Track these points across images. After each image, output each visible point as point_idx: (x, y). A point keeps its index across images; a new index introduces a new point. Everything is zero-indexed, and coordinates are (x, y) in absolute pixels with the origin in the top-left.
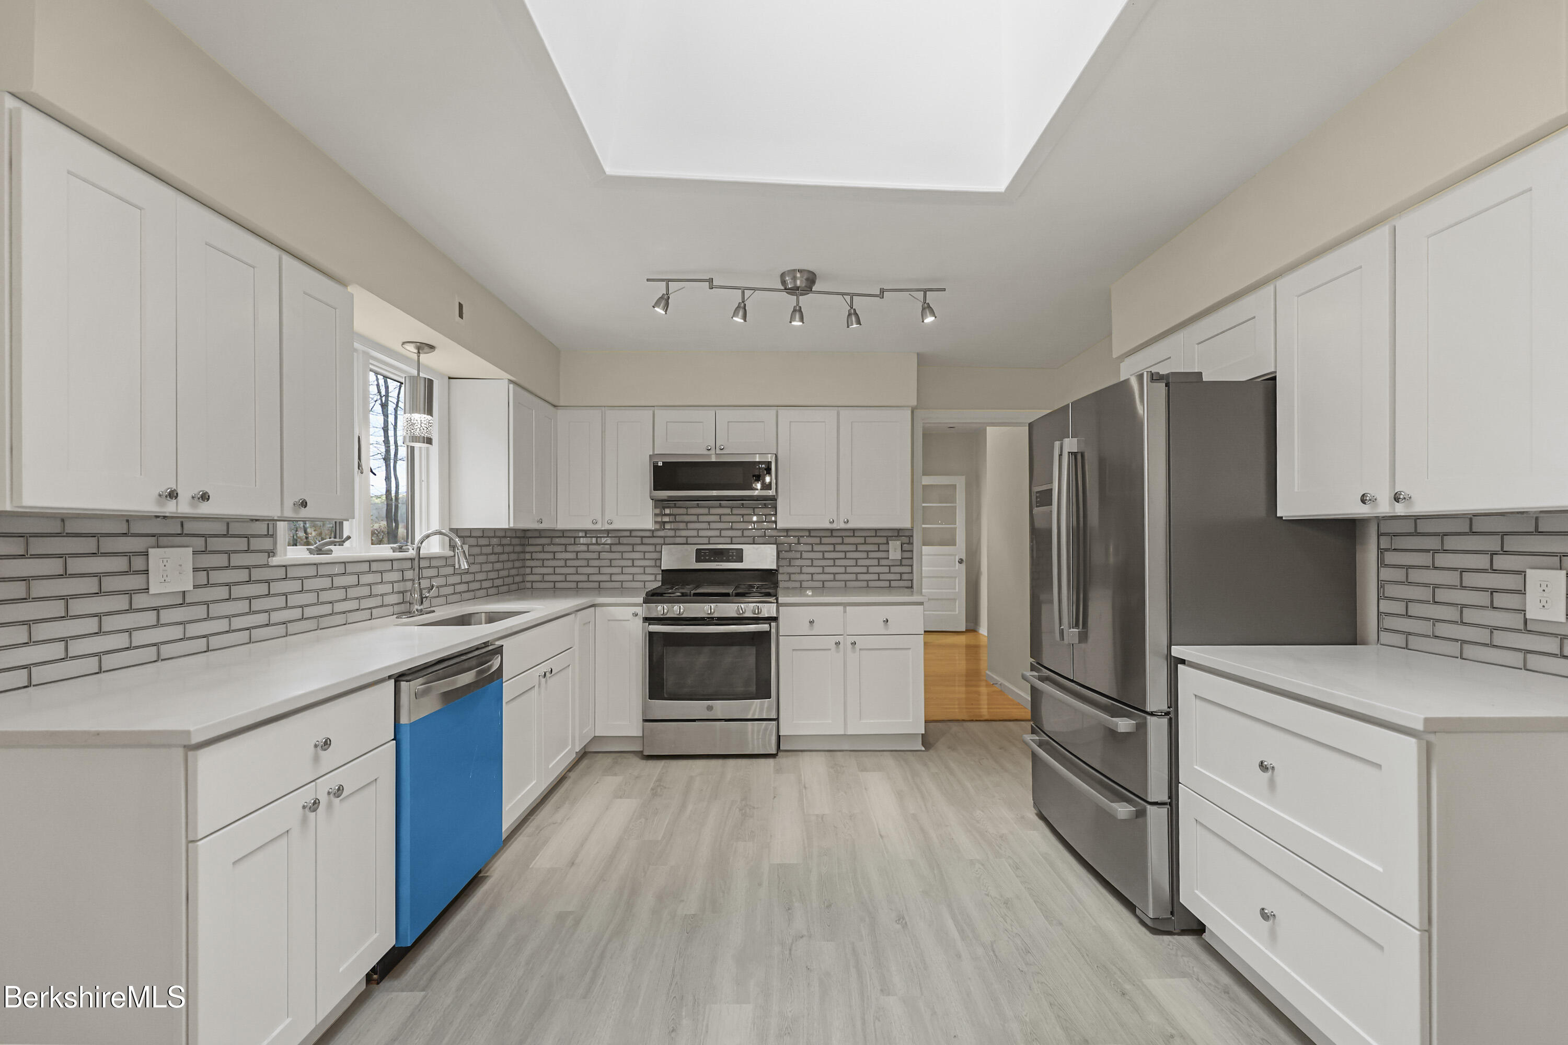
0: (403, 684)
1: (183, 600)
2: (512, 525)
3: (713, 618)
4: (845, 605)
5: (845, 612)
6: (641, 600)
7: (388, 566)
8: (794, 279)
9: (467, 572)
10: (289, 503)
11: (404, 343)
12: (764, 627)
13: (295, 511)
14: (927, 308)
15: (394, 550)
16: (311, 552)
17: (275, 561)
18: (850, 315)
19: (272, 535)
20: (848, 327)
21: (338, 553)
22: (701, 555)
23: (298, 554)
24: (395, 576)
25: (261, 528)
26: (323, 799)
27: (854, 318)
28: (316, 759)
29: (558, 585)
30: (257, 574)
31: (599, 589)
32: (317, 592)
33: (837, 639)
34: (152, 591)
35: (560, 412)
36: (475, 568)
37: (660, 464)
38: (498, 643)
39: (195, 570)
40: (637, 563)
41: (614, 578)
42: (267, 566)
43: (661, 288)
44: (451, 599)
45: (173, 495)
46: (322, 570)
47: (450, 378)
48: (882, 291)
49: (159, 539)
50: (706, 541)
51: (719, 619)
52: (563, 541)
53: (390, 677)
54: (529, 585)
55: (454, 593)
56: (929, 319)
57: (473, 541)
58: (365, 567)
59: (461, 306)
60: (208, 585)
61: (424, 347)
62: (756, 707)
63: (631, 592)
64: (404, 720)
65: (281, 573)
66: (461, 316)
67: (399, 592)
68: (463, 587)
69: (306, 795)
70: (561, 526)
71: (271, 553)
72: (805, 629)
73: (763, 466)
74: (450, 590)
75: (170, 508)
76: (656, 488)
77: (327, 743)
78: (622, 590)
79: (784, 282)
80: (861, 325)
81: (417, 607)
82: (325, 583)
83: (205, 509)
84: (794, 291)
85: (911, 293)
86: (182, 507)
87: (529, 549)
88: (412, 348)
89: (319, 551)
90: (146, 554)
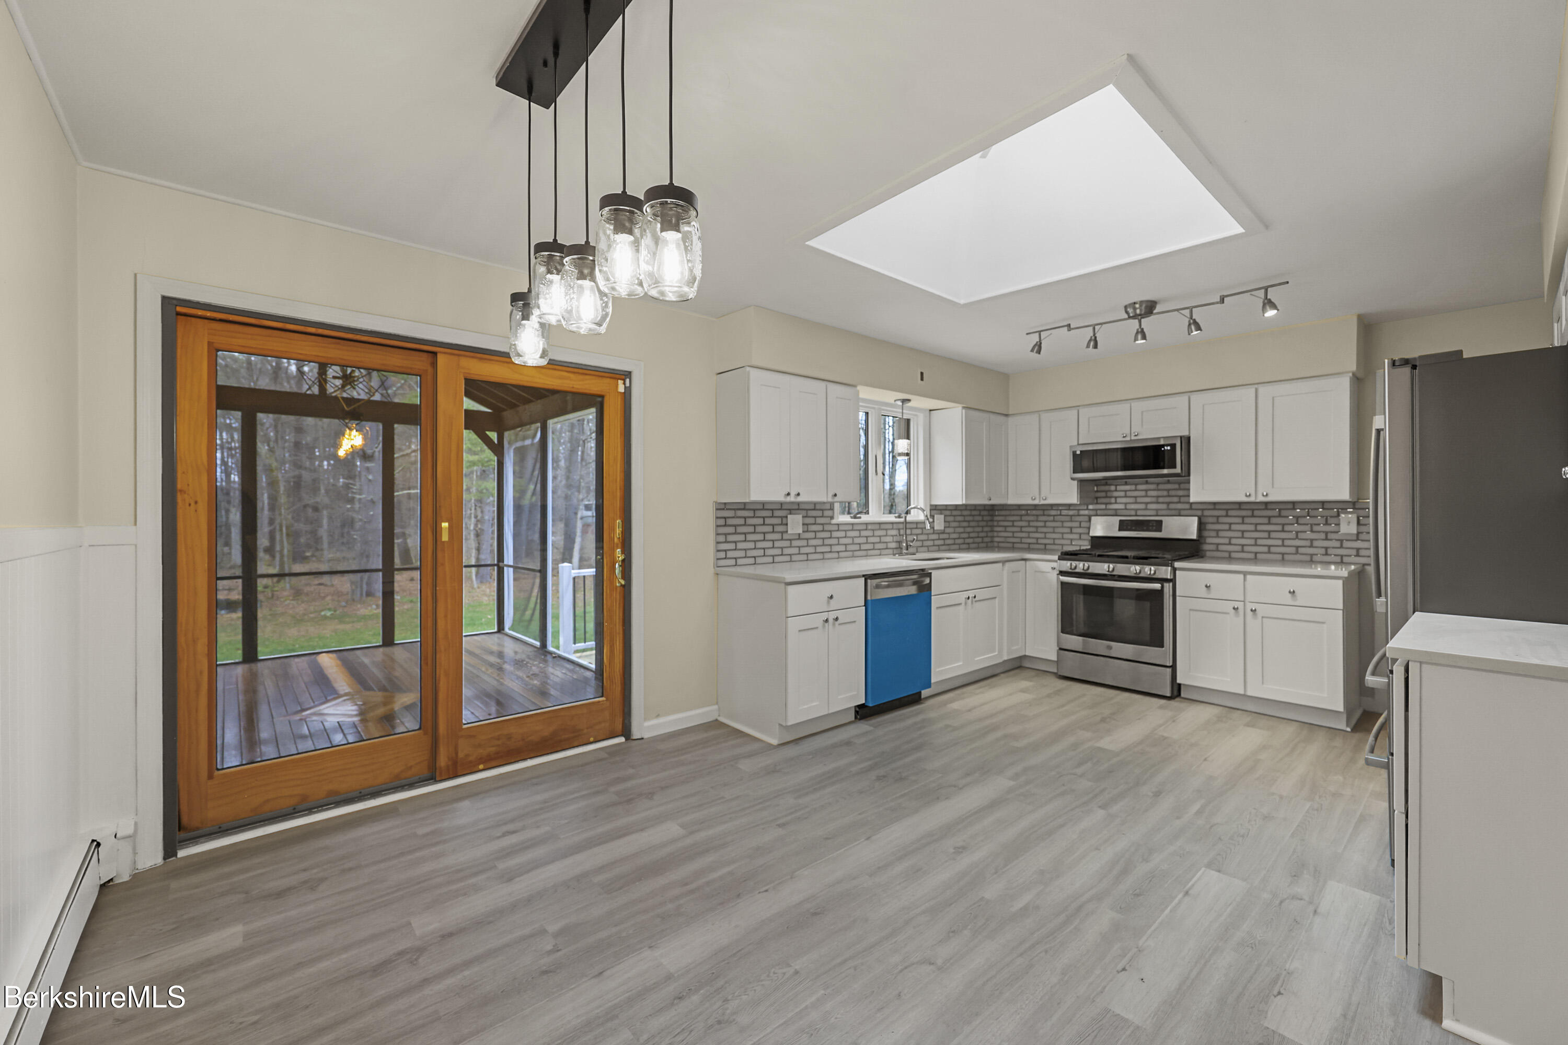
0: (869, 581)
1: (799, 537)
2: (964, 502)
3: (1114, 575)
4: (1245, 574)
5: (1245, 580)
6: (1056, 557)
7: (890, 526)
8: (1135, 309)
9: (943, 532)
10: (830, 494)
11: (895, 401)
12: (1157, 586)
13: (833, 498)
14: (1269, 303)
15: (896, 517)
16: (852, 518)
17: (834, 521)
18: (1190, 325)
19: (832, 509)
20: (1189, 334)
21: (864, 518)
22: (1123, 526)
23: (846, 519)
24: (894, 532)
25: (828, 506)
26: (831, 620)
27: (1193, 327)
28: (828, 602)
29: (1016, 545)
30: (826, 528)
31: (1029, 549)
32: (853, 538)
33: (1236, 605)
34: (789, 532)
35: (1010, 419)
36: (950, 530)
37: (1078, 452)
38: (930, 571)
39: (803, 524)
40: (1074, 530)
41: (1057, 542)
42: (830, 524)
43: (1035, 338)
44: (931, 549)
45: (788, 494)
46: (856, 527)
47: (930, 410)
48: (1222, 300)
49: (791, 511)
50: (1133, 513)
51: (1120, 576)
52: (1034, 512)
53: (864, 576)
54: (996, 544)
55: (934, 546)
56: (1271, 313)
57: (948, 513)
58: (877, 527)
59: (922, 374)
60: (807, 531)
61: (904, 401)
62: (1150, 653)
63: (1051, 552)
64: (869, 598)
65: (836, 528)
66: (922, 379)
67: (897, 542)
68: (941, 542)
69: (824, 616)
70: (1012, 501)
71: (832, 518)
72: (1203, 592)
73: (1169, 448)
74: (930, 543)
75: (789, 499)
76: (1074, 472)
77: (831, 597)
78: (1045, 550)
79: (1127, 312)
80: (1201, 330)
81: (905, 551)
82: (856, 534)
83: (800, 499)
84: (1138, 317)
85: (1253, 293)
86: (792, 499)
87: (996, 518)
88: (900, 403)
89: (855, 517)
90: (787, 517)
